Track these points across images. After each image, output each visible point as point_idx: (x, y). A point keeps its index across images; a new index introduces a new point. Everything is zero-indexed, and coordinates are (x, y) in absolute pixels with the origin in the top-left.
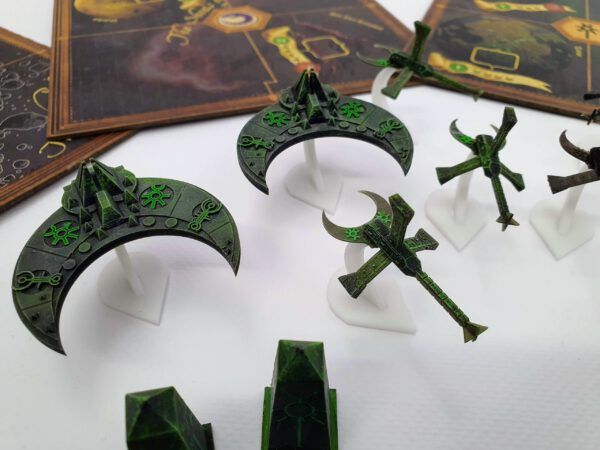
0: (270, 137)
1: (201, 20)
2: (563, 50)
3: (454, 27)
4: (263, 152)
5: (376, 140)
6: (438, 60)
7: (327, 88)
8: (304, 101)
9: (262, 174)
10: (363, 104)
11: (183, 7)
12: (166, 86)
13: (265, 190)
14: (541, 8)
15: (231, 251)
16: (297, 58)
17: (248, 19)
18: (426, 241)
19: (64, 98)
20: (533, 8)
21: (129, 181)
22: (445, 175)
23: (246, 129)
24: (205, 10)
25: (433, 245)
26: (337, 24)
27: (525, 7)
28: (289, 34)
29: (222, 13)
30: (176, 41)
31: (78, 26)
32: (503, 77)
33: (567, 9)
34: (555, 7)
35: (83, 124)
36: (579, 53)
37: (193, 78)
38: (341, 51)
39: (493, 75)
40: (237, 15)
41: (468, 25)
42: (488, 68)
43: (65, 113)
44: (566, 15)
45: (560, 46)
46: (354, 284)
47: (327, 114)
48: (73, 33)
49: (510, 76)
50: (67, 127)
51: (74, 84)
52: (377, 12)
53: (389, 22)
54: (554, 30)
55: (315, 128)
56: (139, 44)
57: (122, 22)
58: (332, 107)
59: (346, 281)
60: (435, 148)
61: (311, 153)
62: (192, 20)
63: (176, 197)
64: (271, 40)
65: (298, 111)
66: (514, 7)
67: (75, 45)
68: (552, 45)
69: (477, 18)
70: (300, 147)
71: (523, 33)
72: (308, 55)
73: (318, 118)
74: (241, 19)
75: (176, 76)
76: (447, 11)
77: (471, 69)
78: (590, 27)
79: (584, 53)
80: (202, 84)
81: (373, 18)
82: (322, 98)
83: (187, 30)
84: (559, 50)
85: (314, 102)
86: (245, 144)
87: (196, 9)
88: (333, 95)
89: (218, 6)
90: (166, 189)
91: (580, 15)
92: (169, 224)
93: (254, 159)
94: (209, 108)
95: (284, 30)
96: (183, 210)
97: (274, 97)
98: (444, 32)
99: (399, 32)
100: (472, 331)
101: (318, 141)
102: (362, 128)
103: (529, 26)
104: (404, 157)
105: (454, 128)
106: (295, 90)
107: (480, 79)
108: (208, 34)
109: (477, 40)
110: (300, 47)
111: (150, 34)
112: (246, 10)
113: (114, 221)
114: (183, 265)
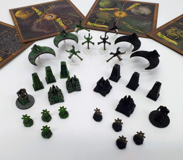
0: (58, 40)
1: (43, 17)
2: (114, 19)
3: (93, 15)
4: (57, 42)
5: (73, 39)
6: (89, 23)
7: (66, 31)
8: (63, 34)
9: (57, 45)
10: (72, 34)
11: (38, 14)
12: (39, 32)
13: (58, 47)
14: (113, 9)
15: (54, 54)
16: (62, 25)
17: (52, 17)
18: (79, 52)
19: (21, 36)
20: (111, 9)
21: (40, 47)
22: (83, 44)
23: (54, 39)
24: (43, 15)
25: (80, 52)
26: (70, 16)
27: (109, 9)
28: (60, 20)
29: (47, 15)
30: (39, 23)
31: (18, 21)
32: (101, 26)
33: (118, 9)
34: (116, 9)
35: (26, 40)
36: (117, 20)
37: (43, 30)
38: (71, 23)
39: (99, 25)
40: (50, 16)
41: (96, 14)
42: (98, 24)
43: (22, 39)
44: (117, 10)
45: (114, 18)
46: (70, 57)
47: (66, 36)
48: (18, 22)
49: (102, 25)
50: (24, 41)
51: (22, 33)
52: (79, 13)
53: (81, 15)
54: (113, 14)
55: (65, 38)
56: (32, 24)
57: (27, 19)
58: (67, 35)
59: (69, 57)
60: (82, 40)
61: (65, 42)
62: (41, 18)
64: (57, 21)
65: (62, 36)
66: (107, 9)
67: (19, 25)
68: (112, 18)
69: (99, 13)
70: (63, 41)
71: (107, 16)
72: (64, 24)
73: (65, 37)
74: (51, 17)
75: (40, 30)
76: (93, 11)
77: (95, 25)
78: (121, 13)
79: (118, 19)
80: (46, 32)
81: (78, 14)
82: (65, 33)
83: (40, 20)
84: (113, 19)
85: (64, 34)
86: (55, 41)
87: (41, 15)
88: (67, 33)
89: (46, 14)
90: (45, 48)
91: (120, 10)
92: (46, 52)
93: (56, 43)
94: (47, 36)
95: (60, 19)
96: (48, 50)
97: (58, 33)
98: (91, 17)
99: (83, 17)
100: (81, 60)
101: (66, 40)
102: (71, 38)
103: (109, 14)
104: (77, 42)
105: (85, 37)
106: (61, 33)
107: (96, 27)
108: (44, 21)
109: (98, 18)
110: (63, 23)
111: (33, 22)
112: (51, 14)
113: (39, 52)
114: (48, 60)
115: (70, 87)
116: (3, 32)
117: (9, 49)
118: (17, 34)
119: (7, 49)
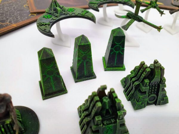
4: (96, 4)
9: (97, 7)
22: (143, 11)
43: (34, 8)
46: (126, 27)
63: (76, 10)
86: (91, 3)
90: (73, 9)
92: (76, 14)
96: (79, 12)
104: (133, 6)
113: (62, 14)
115: (145, 92)
116: (7, 1)
117: (7, 19)
118: (28, 4)
119: (4, 19)
